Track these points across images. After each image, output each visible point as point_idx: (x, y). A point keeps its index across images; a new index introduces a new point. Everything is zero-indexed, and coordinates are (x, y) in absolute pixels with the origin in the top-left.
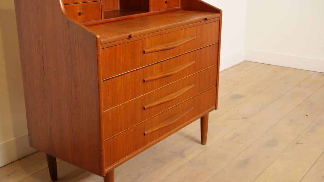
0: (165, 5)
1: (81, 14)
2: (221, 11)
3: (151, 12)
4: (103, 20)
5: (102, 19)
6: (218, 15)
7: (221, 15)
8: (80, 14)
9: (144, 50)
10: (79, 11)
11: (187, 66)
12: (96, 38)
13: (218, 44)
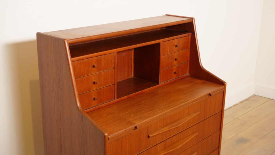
0: (175, 76)
1: (96, 99)
2: (225, 84)
3: (161, 83)
4: (116, 100)
5: (114, 99)
6: (222, 87)
7: (226, 87)
8: (94, 99)
9: (149, 135)
10: (94, 97)
11: (191, 138)
12: (105, 136)
13: (221, 112)
